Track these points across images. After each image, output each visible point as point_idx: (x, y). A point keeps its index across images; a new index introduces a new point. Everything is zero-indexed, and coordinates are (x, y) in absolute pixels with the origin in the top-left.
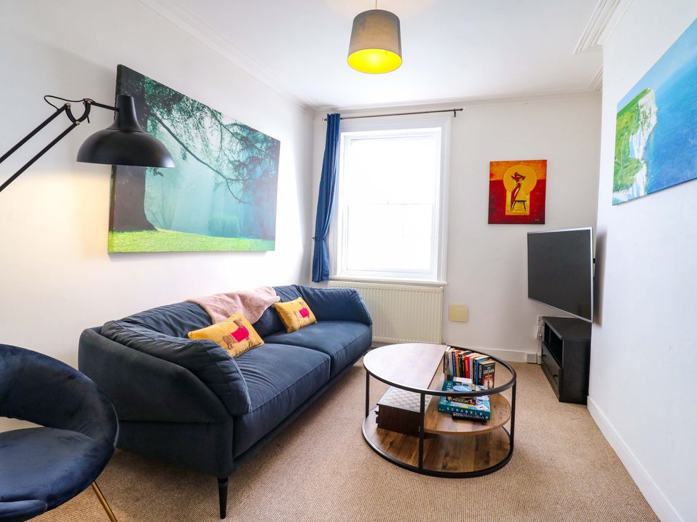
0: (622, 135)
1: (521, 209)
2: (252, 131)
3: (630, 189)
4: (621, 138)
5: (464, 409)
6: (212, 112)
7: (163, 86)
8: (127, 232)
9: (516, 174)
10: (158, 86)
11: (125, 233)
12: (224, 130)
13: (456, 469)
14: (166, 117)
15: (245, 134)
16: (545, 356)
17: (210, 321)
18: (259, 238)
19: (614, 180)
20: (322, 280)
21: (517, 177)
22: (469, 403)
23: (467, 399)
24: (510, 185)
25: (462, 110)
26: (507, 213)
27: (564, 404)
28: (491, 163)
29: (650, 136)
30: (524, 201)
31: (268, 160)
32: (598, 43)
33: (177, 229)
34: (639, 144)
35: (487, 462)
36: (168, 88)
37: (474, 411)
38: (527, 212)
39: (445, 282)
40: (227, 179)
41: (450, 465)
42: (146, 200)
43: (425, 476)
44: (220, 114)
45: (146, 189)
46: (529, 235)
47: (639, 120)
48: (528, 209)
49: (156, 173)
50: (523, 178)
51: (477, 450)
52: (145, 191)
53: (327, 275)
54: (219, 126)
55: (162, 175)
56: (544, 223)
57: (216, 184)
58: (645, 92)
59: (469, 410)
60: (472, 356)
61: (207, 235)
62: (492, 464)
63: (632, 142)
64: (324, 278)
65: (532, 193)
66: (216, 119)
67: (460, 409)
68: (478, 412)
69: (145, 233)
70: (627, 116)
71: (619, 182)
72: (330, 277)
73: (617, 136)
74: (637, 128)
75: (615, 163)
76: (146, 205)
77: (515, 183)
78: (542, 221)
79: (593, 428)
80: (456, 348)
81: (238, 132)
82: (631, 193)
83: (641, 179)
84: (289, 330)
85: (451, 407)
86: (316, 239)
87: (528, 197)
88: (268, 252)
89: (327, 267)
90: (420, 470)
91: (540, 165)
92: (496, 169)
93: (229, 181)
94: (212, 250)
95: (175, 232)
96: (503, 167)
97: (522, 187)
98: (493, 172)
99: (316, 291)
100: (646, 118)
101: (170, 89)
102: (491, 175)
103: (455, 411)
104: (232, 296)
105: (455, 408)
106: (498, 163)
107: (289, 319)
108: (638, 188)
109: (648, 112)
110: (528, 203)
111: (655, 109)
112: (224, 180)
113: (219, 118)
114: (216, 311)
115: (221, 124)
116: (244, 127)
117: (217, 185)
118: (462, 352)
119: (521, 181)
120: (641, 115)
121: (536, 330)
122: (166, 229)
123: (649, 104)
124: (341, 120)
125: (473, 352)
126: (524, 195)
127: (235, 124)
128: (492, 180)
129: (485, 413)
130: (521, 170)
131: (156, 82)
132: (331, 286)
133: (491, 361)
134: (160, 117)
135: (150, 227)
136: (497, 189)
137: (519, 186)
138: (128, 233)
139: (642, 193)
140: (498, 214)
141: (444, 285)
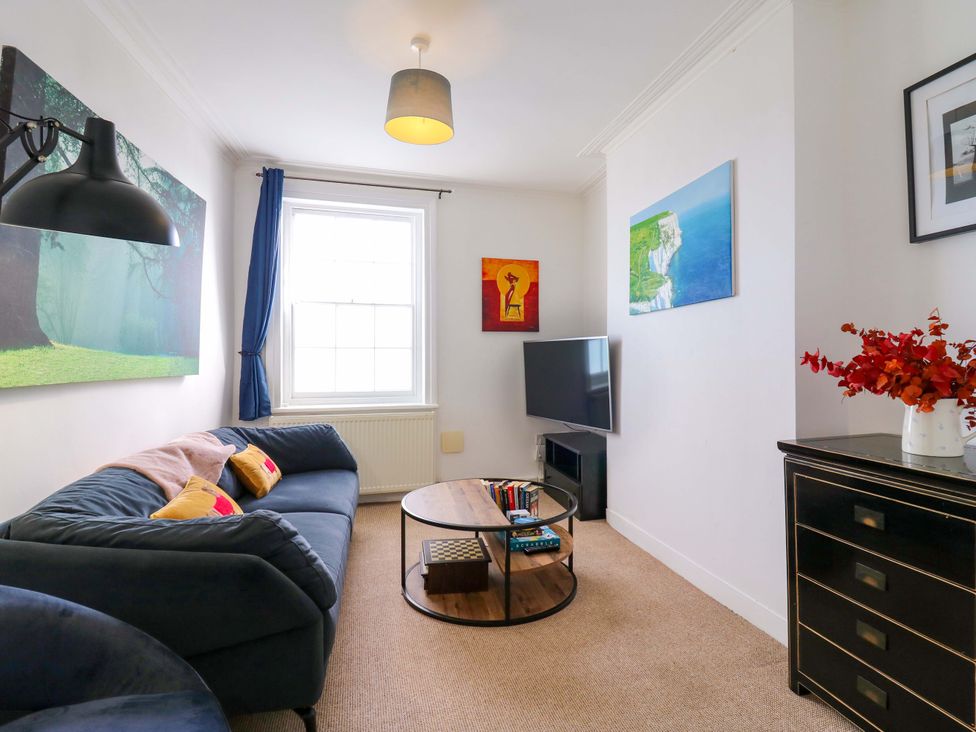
0: (639, 249)
1: (514, 315)
2: (175, 182)
3: (653, 301)
4: (638, 251)
5: (534, 542)
6: (128, 146)
7: (69, 93)
8: (11, 349)
9: (510, 274)
10: (64, 93)
11: (8, 352)
12: (142, 178)
13: (540, 609)
14: (70, 148)
15: (166, 187)
16: (549, 477)
17: (163, 495)
18: (180, 355)
19: (631, 291)
20: (260, 415)
21: (511, 278)
22: (535, 535)
23: (532, 531)
24: (503, 286)
25: (450, 192)
26: (501, 319)
27: (585, 522)
28: (483, 260)
29: (674, 255)
30: (519, 306)
31: (192, 230)
32: (603, 151)
33: (82, 344)
34: (661, 259)
35: (562, 593)
36: (75, 98)
37: (544, 541)
38: (522, 319)
39: (436, 405)
40: (144, 259)
41: (531, 607)
42: (40, 291)
43: (514, 627)
44: (138, 150)
45: (40, 272)
46: (526, 345)
47: (660, 238)
48: (522, 314)
49: (55, 244)
50: (517, 279)
51: (544, 585)
52: (37, 275)
53: (268, 408)
54: (136, 170)
55: (62, 248)
56: (538, 331)
57: (131, 265)
58: (666, 214)
59: (539, 542)
60: (516, 485)
61: (120, 352)
62: (567, 594)
63: (652, 258)
64: (264, 413)
65: (526, 296)
66: (133, 158)
67: (530, 543)
68: (548, 541)
69: (34, 353)
70: (643, 233)
71: (638, 294)
72: (273, 409)
73: (631, 249)
74: (659, 244)
75: (631, 274)
76: (39, 300)
77: (509, 285)
78: (536, 329)
79: (620, 539)
80: (490, 480)
81: (159, 181)
82: (654, 305)
83: (666, 291)
84: (259, 493)
85: (520, 543)
86: (244, 353)
87: (522, 301)
88: (187, 377)
89: (267, 396)
90: (508, 622)
91: (532, 266)
92: (489, 267)
93: (146, 261)
94: (124, 377)
95: (77, 348)
96: (496, 266)
97: (516, 288)
98: (486, 271)
99: (268, 432)
100: (669, 237)
101: (78, 100)
102: (484, 274)
103: (525, 547)
104: (171, 451)
105: (525, 543)
106: (491, 261)
107: (257, 477)
108: (662, 300)
109: (670, 233)
110: (522, 308)
111: (678, 231)
112: (141, 260)
113: (136, 158)
114: (165, 477)
115: (139, 168)
116: (165, 175)
117: (133, 267)
118: (501, 484)
119: (515, 283)
120: (663, 235)
121: (536, 451)
122: (66, 343)
123: (671, 224)
124: (284, 179)
125: (511, 481)
126: (518, 299)
127: (155, 169)
128: (486, 279)
129: (555, 541)
130: (516, 271)
131: (60, 86)
132: (274, 423)
133: (534, 487)
134: (63, 147)
135: (42, 341)
136: (490, 290)
137: (513, 288)
138: (13, 352)
139: (668, 305)
140: (492, 321)
141: (434, 409)
